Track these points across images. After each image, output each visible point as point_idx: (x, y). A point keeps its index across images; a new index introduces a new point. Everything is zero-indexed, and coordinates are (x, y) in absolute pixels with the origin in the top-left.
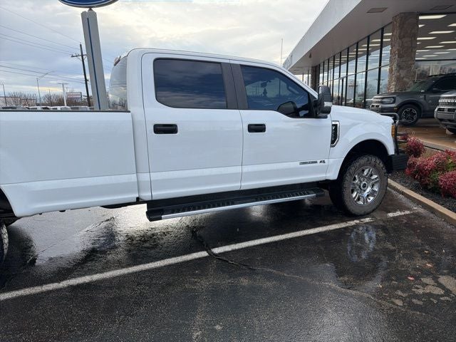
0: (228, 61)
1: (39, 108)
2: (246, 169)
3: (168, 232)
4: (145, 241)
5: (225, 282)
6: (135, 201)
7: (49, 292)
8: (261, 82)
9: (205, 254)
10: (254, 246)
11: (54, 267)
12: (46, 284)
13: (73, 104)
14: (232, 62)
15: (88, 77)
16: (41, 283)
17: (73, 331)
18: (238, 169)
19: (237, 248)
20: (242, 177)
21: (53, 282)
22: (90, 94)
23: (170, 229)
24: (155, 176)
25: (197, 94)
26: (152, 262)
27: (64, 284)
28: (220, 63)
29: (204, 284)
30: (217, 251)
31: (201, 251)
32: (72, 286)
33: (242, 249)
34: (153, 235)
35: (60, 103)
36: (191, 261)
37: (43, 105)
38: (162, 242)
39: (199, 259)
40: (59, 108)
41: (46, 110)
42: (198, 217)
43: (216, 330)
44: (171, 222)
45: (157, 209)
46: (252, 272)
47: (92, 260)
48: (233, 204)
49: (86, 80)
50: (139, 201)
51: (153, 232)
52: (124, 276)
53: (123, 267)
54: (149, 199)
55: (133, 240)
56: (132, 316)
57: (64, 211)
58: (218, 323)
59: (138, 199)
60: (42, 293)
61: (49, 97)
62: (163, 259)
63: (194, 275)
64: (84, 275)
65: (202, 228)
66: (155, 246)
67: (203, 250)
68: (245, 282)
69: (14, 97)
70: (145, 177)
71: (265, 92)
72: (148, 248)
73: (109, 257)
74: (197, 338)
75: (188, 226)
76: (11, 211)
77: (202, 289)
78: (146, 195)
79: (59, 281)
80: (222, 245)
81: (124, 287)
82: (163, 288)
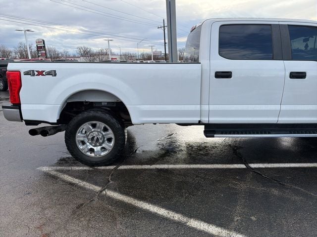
0: (277, 23)
1: (138, 61)
2: (284, 107)
3: (216, 147)
4: (201, 150)
5: (260, 189)
6: (198, 122)
7: (145, 170)
8: (304, 38)
9: (243, 166)
10: (285, 168)
11: (148, 156)
12: (144, 165)
13: (157, 59)
14: (281, 23)
15: (167, 41)
16: (142, 164)
17: (159, 195)
18: (277, 107)
19: (269, 167)
20: (280, 113)
21: (148, 164)
22: (167, 52)
23: (217, 145)
24: (212, 107)
25: (243, 49)
26: (205, 164)
27: (153, 167)
28: (270, 25)
29: (242, 186)
30: (253, 166)
31: (240, 164)
32: (158, 169)
33: (274, 168)
34: (206, 147)
35: (149, 58)
36: (232, 169)
37: (140, 60)
38: (212, 152)
39: (239, 169)
40: (149, 61)
41: (142, 63)
42: (238, 139)
43: (251, 220)
44: (218, 140)
45: (211, 130)
46: (282, 186)
47: (169, 156)
48: (269, 133)
49: (165, 43)
50: (200, 123)
51: (205, 145)
52: (188, 169)
53: (187, 164)
54: (207, 122)
55: (192, 148)
56: (193, 195)
57: (155, 124)
58: (253, 215)
59: (200, 121)
60: (142, 169)
61: (143, 55)
62: (212, 164)
63: (234, 179)
64: (164, 164)
65: (241, 148)
66: (207, 155)
67: (242, 164)
68: (275, 192)
69: (125, 55)
70: (205, 107)
71: (307, 46)
72: (202, 154)
73: (179, 156)
74: (237, 221)
75: (230, 145)
76: (130, 121)
77: (241, 190)
78: (205, 120)
79: (151, 164)
80: (257, 163)
81: (188, 176)
82: (213, 182)
